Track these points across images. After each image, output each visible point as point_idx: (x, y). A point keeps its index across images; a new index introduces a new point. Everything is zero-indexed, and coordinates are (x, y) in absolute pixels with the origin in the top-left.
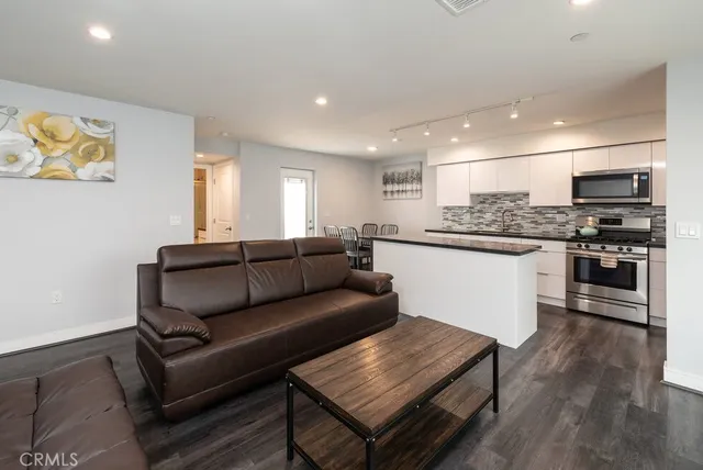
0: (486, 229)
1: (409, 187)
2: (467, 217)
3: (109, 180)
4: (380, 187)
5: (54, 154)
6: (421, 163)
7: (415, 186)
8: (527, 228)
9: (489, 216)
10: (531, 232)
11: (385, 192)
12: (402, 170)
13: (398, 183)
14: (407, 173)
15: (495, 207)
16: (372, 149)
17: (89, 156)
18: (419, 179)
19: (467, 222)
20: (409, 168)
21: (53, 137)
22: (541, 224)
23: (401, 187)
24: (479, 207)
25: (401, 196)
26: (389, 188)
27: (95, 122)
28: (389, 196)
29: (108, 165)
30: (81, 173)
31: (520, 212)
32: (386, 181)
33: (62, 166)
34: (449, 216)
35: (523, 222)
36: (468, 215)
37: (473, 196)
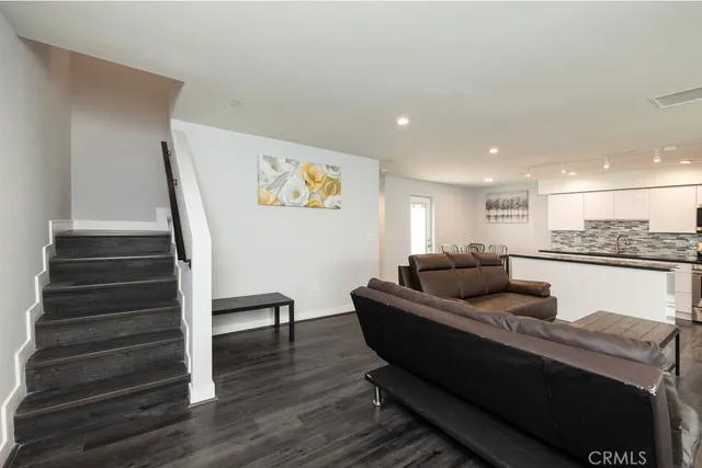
0: (598, 251)
1: (515, 212)
2: (578, 240)
3: (339, 208)
4: (484, 212)
5: (314, 191)
6: (527, 192)
7: (521, 212)
8: (644, 251)
9: (601, 240)
10: (648, 255)
11: (489, 216)
12: (509, 197)
13: (503, 209)
14: (512, 200)
15: (609, 232)
16: (488, 180)
17: (329, 192)
18: (526, 205)
19: (578, 245)
20: (514, 196)
21: (313, 179)
22: (659, 248)
23: (505, 212)
24: (591, 231)
25: (505, 220)
26: (493, 212)
27: (332, 167)
28: (493, 220)
29: (337, 197)
30: (327, 203)
31: (636, 237)
32: (489, 206)
33: (317, 198)
34: (557, 238)
35: (639, 247)
36: (579, 238)
37: (588, 222)
